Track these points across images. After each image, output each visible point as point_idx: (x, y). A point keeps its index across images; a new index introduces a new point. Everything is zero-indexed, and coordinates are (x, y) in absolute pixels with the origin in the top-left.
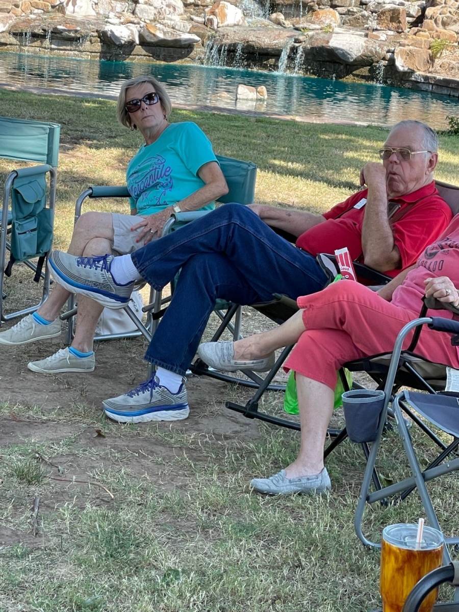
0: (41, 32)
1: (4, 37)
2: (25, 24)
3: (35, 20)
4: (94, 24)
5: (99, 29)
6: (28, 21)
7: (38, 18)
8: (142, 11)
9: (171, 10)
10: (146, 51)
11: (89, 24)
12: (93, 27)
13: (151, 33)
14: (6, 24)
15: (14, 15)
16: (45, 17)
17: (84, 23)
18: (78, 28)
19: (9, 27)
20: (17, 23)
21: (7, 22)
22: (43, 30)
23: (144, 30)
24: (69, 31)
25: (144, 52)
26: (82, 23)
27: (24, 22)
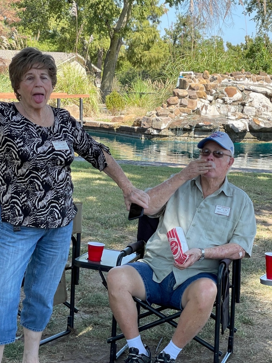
0: (188, 127)
1: (165, 132)
2: (178, 123)
3: (184, 120)
4: (220, 121)
5: (224, 124)
6: (179, 121)
7: (185, 119)
8: (248, 110)
9: (265, 109)
10: (253, 136)
11: (217, 121)
12: (220, 122)
13: (257, 124)
14: (166, 124)
15: (170, 118)
16: (189, 118)
17: (214, 120)
18: (212, 124)
19: (168, 125)
20: (173, 123)
21: (167, 122)
22: (190, 126)
23: (252, 123)
24: (206, 126)
25: (252, 136)
26: (213, 120)
27: (177, 121)
